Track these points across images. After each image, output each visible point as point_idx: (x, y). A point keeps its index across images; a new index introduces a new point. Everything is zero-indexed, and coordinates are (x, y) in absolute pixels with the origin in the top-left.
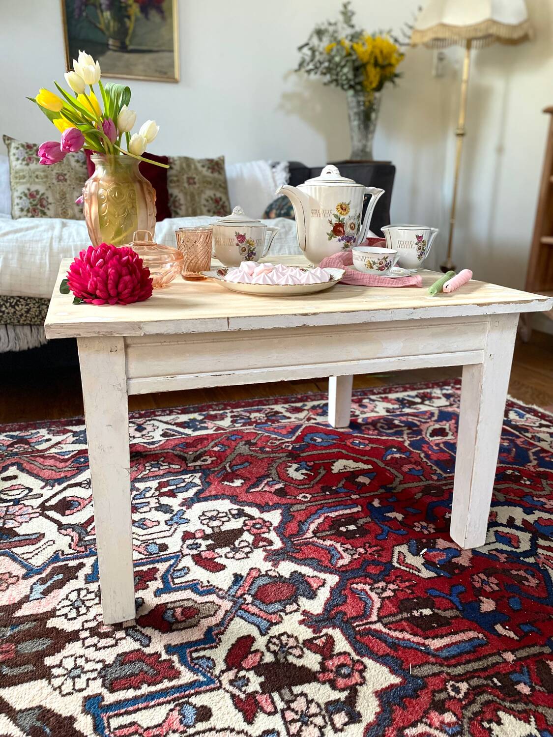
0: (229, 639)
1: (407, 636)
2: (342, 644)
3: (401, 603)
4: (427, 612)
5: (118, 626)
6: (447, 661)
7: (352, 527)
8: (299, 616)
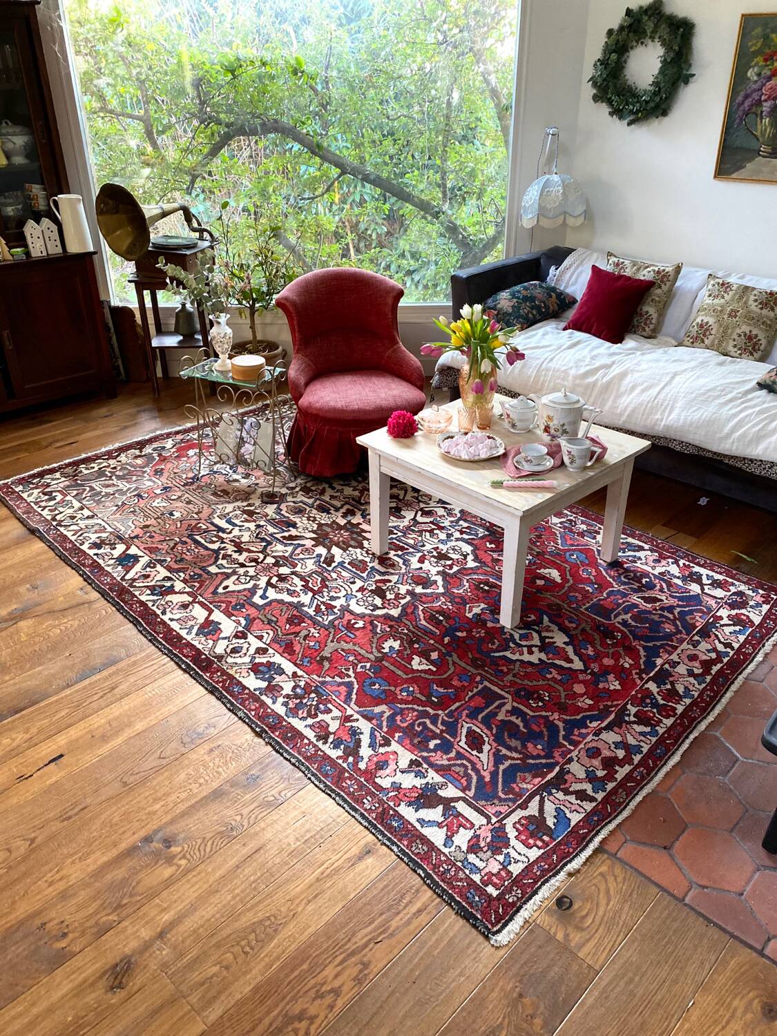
0: (386, 577)
1: (422, 616)
2: (403, 602)
3: (441, 612)
4: (441, 618)
5: (373, 554)
6: (416, 627)
7: (486, 588)
8: (410, 588)
